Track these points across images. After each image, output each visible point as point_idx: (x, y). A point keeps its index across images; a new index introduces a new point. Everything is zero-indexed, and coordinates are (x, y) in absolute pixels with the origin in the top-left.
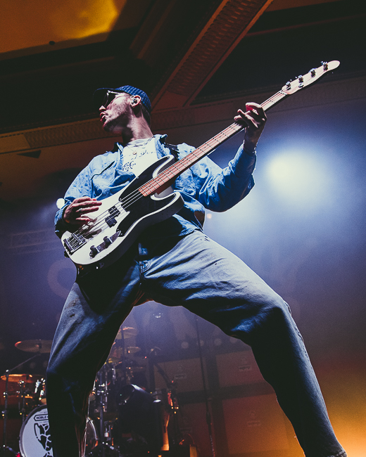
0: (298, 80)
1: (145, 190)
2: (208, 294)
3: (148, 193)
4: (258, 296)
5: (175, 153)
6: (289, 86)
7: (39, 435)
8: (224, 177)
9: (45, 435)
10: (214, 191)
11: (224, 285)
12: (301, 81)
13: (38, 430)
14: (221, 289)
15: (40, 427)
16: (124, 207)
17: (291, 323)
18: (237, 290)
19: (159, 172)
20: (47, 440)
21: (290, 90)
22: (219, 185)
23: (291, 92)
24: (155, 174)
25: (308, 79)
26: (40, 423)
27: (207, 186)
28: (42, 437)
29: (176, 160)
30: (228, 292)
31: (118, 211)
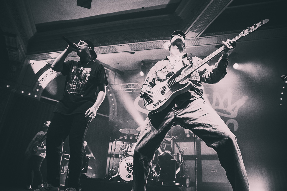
0: (248, 29)
1: (177, 80)
2: (202, 129)
3: (178, 81)
4: (222, 133)
5: (191, 62)
6: (243, 32)
7: (127, 167)
8: (213, 69)
9: (129, 167)
10: (208, 76)
11: (208, 126)
12: (249, 30)
13: (126, 165)
14: (207, 127)
15: (127, 164)
16: (168, 87)
17: (236, 146)
18: (214, 129)
19: (184, 71)
20: (130, 169)
21: (244, 34)
22: (211, 73)
23: (244, 35)
24: (182, 72)
25: (253, 29)
26: (127, 162)
27: (206, 74)
28: (128, 167)
29: (192, 66)
30: (209, 129)
31: (166, 88)
